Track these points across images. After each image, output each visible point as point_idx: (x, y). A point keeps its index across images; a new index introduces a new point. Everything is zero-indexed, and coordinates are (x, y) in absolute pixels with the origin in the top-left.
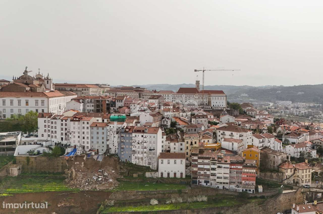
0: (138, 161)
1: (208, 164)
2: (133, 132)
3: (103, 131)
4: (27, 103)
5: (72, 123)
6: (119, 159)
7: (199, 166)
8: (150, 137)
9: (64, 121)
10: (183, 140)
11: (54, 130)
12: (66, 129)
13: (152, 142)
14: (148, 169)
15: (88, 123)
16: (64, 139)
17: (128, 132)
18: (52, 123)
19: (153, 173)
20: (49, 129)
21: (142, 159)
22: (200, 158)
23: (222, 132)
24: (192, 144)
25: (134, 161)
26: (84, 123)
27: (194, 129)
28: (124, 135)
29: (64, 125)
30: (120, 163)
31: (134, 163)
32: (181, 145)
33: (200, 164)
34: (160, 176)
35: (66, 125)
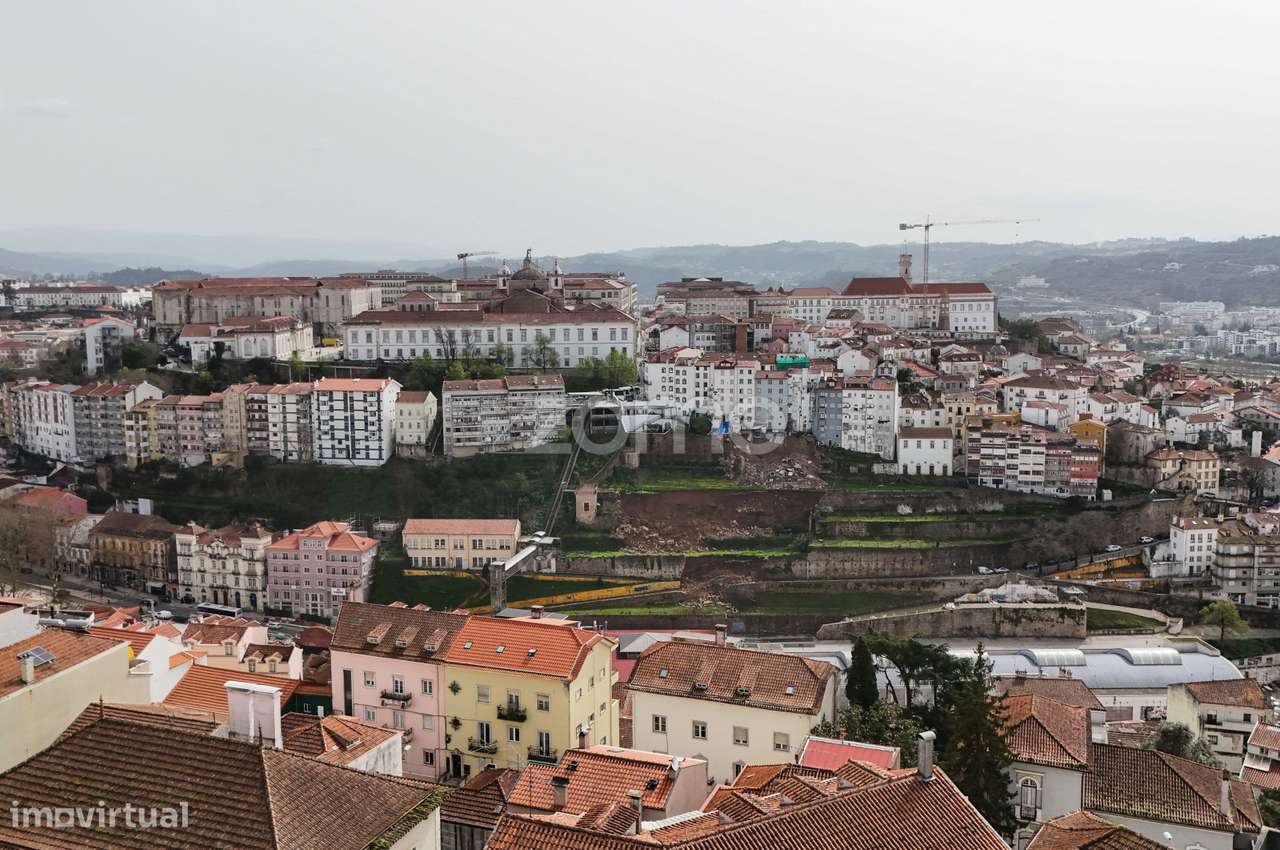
0: (853, 443)
1: (1001, 447)
2: (843, 388)
3: (781, 386)
4: (595, 335)
5: (719, 371)
6: (816, 441)
7: (984, 451)
8: (881, 397)
9: (701, 369)
10: (941, 406)
11: (681, 386)
12: (706, 385)
13: (884, 407)
14: (876, 458)
15: (750, 372)
16: (701, 404)
17: (832, 387)
18: (678, 372)
19: (887, 465)
20: (672, 384)
21: (863, 440)
22: (984, 435)
23: (1017, 390)
24: (959, 412)
25: (845, 444)
26: (742, 372)
27: (958, 383)
28: (826, 394)
29: (701, 375)
30: (819, 448)
31: (847, 448)
32: (937, 414)
33: (986, 446)
34: (901, 471)
35: (705, 376)
